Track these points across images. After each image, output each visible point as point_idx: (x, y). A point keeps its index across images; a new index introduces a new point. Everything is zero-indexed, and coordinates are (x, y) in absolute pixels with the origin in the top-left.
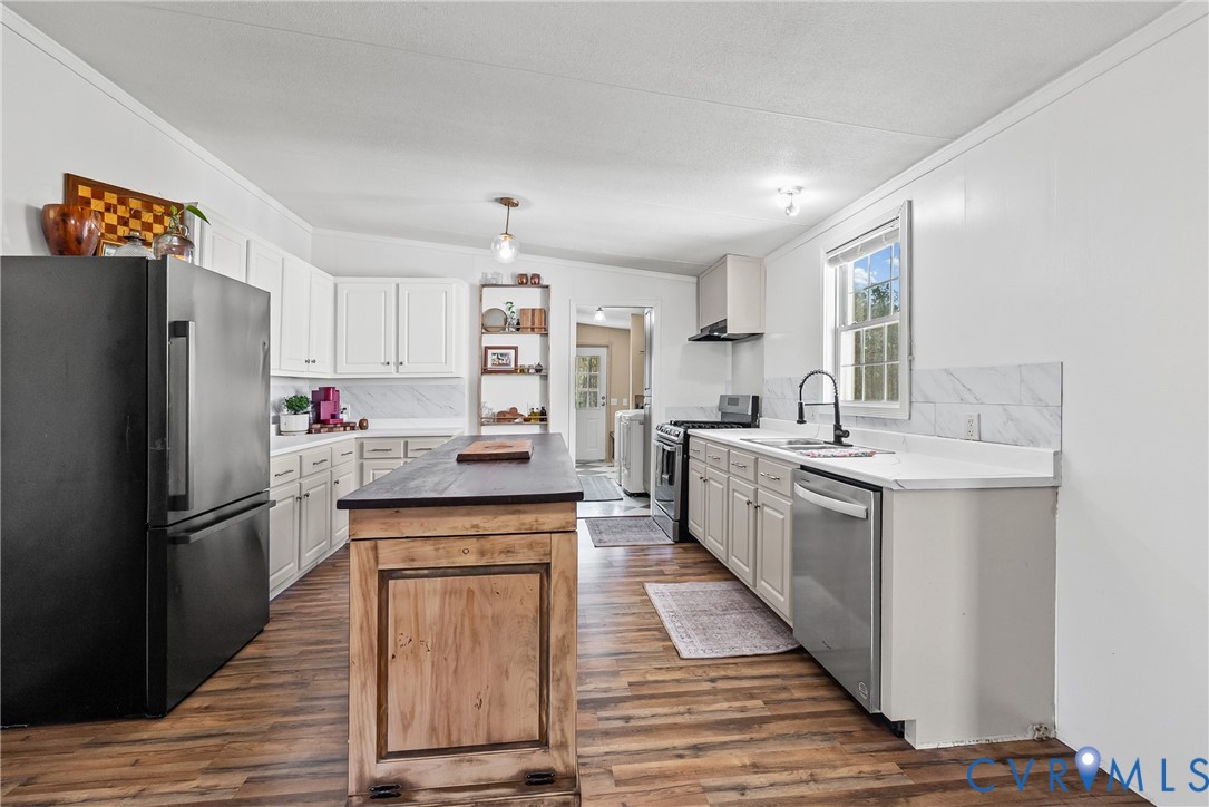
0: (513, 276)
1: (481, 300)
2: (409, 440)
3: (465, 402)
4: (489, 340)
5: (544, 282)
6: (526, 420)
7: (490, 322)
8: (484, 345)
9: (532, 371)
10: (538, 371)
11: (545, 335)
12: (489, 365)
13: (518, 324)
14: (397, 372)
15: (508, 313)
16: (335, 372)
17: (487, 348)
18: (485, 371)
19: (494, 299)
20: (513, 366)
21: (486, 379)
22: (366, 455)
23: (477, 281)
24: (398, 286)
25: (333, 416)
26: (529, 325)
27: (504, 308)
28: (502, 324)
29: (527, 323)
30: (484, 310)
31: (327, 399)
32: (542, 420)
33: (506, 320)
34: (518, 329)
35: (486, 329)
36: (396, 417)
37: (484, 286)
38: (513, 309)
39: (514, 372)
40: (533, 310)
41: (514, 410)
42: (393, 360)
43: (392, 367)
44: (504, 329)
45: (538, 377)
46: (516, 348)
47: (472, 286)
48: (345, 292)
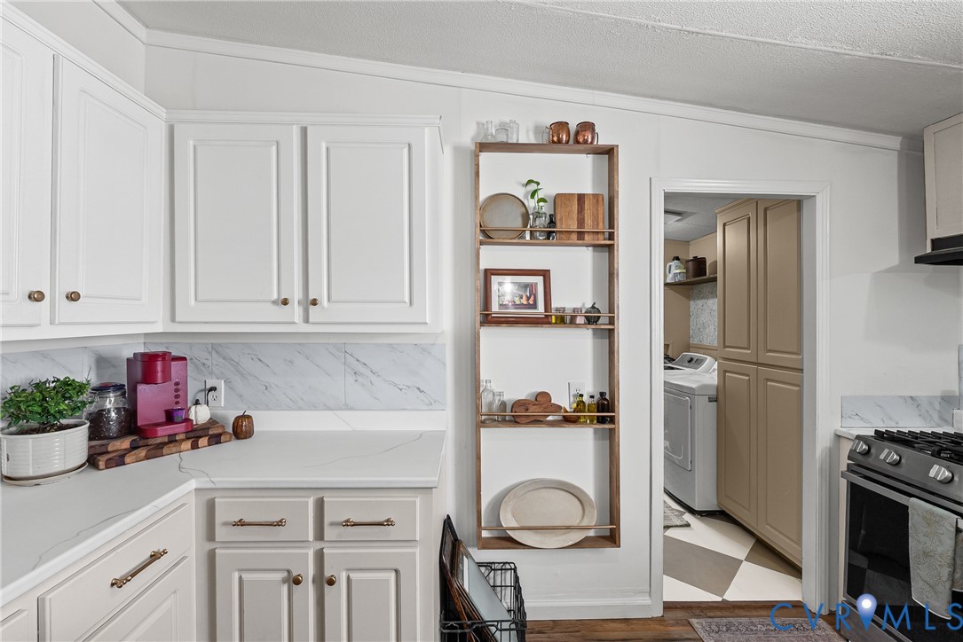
0: (537, 130)
1: (477, 174)
2: (329, 500)
3: (445, 378)
4: (492, 257)
5: (603, 140)
6: (569, 420)
7: (495, 222)
8: (483, 266)
9: (580, 320)
10: (591, 320)
11: (607, 248)
12: (495, 308)
13: (552, 222)
14: (306, 320)
15: (531, 204)
16: (173, 319)
17: (489, 273)
18: (488, 319)
19: (501, 175)
20: (541, 308)
21: (488, 335)
22: (221, 534)
23: (467, 138)
24: (304, 131)
25: (170, 417)
26: (574, 227)
27: (520, 193)
28: (518, 224)
29: (568, 223)
30: (483, 196)
31: (149, 378)
32: (601, 420)
33: (526, 216)
34: (549, 235)
35: (488, 236)
36: (314, 407)
37: (484, 147)
38: (540, 195)
39: (543, 321)
40: (581, 197)
41: (542, 398)
42: (296, 295)
43: (296, 311)
44: (521, 234)
45: (590, 332)
46: (545, 274)
47: (457, 150)
48: (191, 143)
